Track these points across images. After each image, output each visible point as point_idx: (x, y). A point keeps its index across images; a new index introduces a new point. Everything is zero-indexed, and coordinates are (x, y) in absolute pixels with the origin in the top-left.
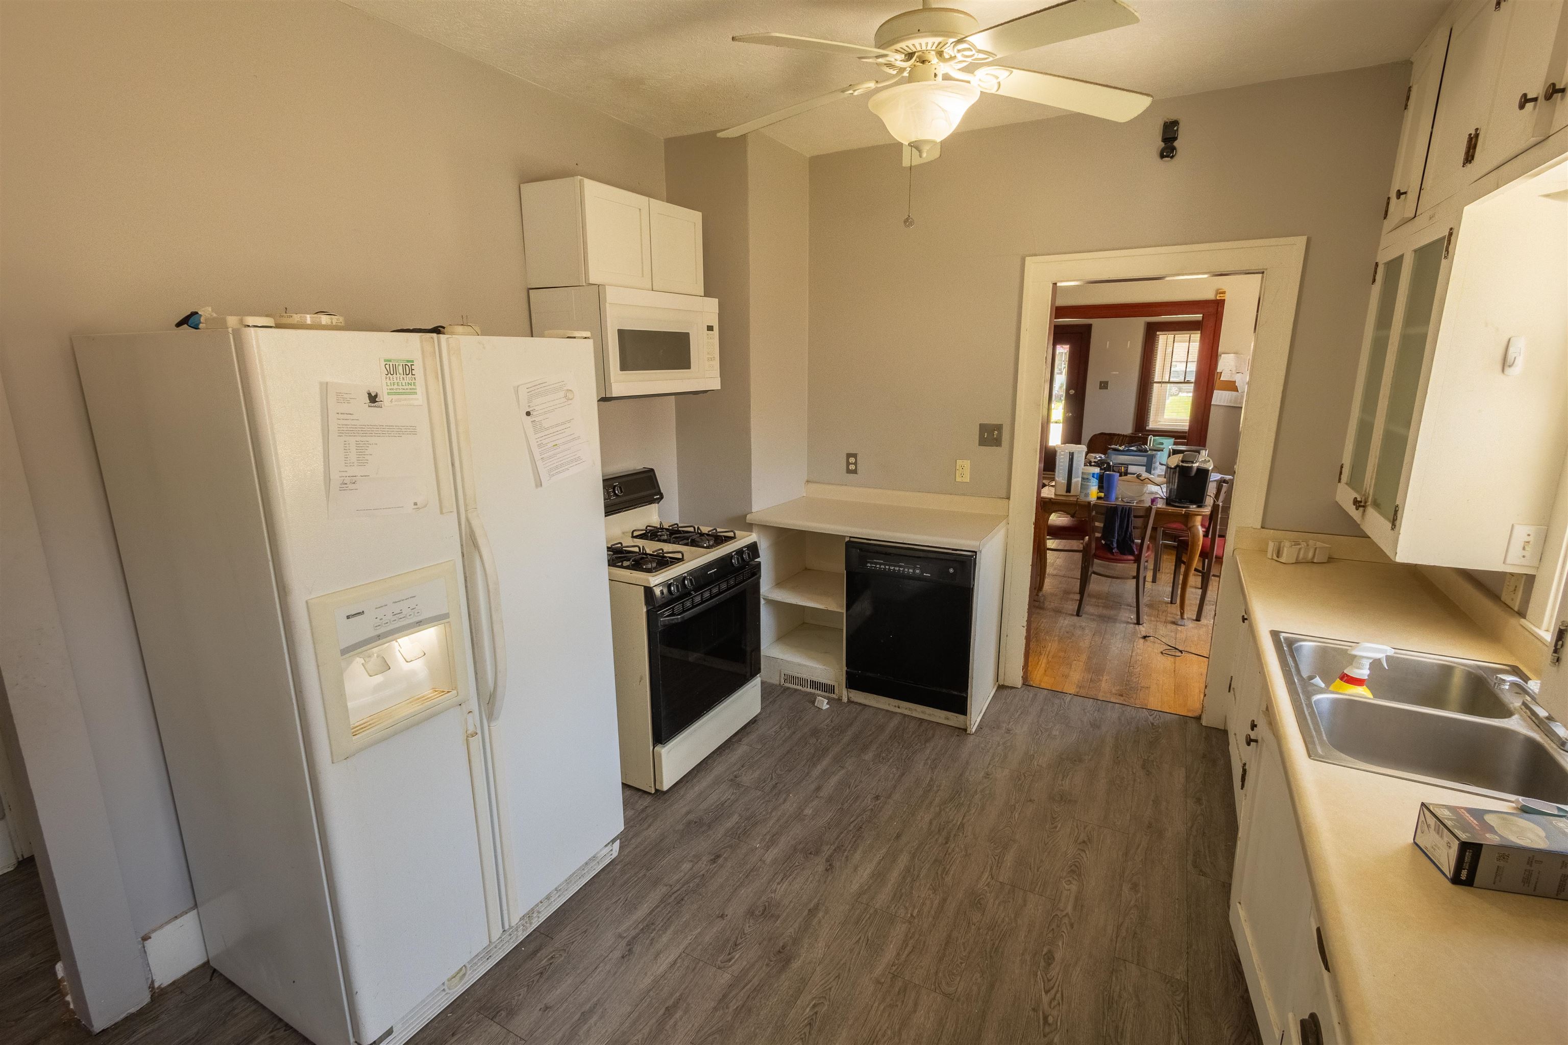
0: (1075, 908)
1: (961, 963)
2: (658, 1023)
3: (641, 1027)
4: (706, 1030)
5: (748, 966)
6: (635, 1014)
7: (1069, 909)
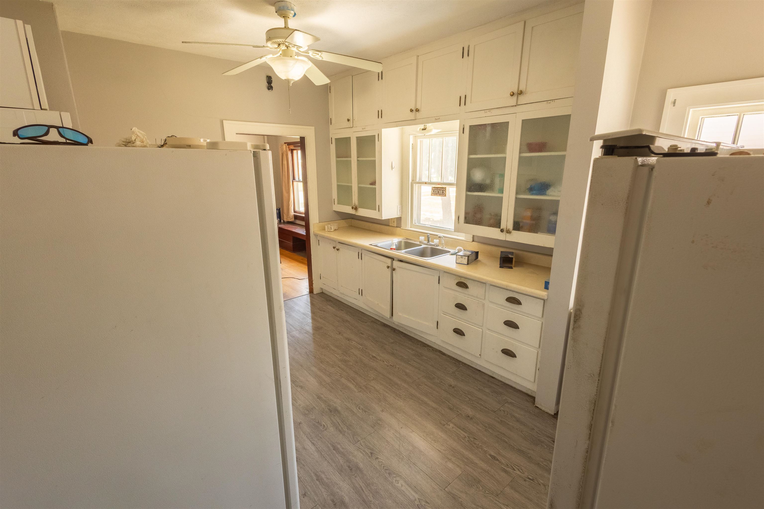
0: (361, 346)
1: (365, 373)
2: (339, 454)
3: (337, 460)
4: (351, 439)
5: (331, 421)
6: (330, 461)
7: (361, 347)
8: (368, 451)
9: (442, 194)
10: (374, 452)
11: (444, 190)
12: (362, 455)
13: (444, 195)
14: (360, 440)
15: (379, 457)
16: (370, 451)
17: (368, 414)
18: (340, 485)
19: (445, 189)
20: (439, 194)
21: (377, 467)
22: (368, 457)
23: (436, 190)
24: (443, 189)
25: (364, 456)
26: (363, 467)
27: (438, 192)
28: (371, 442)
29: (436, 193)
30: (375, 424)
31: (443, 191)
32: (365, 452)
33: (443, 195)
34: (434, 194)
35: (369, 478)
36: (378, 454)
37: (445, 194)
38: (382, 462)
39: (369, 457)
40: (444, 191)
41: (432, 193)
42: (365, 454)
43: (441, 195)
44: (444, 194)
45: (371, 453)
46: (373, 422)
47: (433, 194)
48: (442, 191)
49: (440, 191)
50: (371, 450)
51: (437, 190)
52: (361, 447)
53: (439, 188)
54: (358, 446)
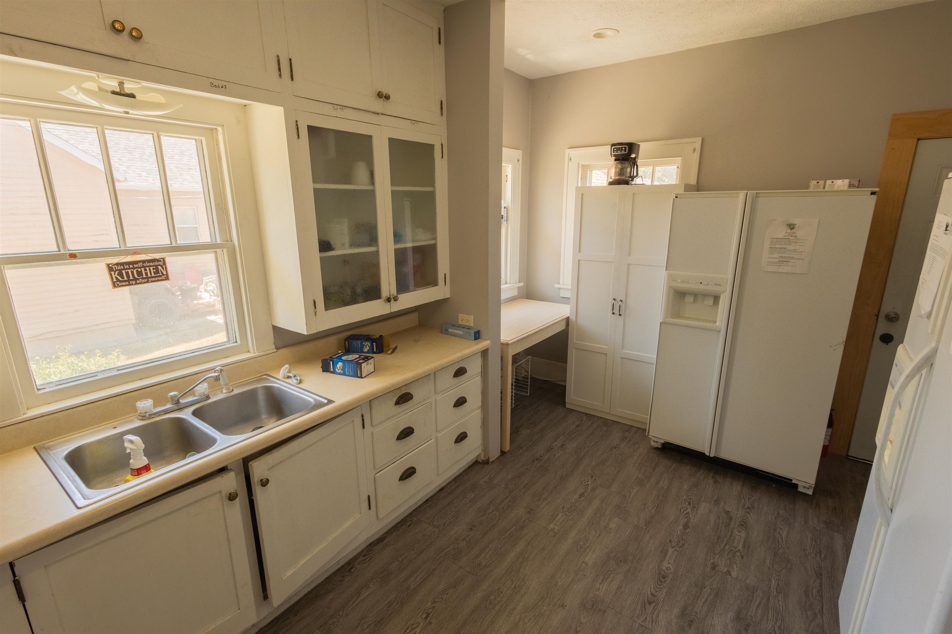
8: (650, 609)
9: (153, 275)
10: (646, 601)
11: (160, 265)
12: (661, 615)
13: (163, 277)
14: (637, 625)
15: (649, 593)
16: (648, 606)
17: (580, 627)
18: (721, 628)
19: (161, 263)
20: (143, 278)
21: (665, 591)
22: (659, 606)
23: (129, 271)
24: (156, 263)
25: (660, 611)
26: (678, 608)
27: (140, 273)
28: (632, 608)
29: (131, 278)
30: (596, 611)
31: (157, 269)
32: (653, 611)
33: (159, 278)
34: (125, 281)
35: (686, 597)
36: (646, 595)
37: (165, 273)
38: (654, 588)
39: (657, 604)
40: (160, 267)
41: (115, 280)
42: (657, 611)
43: (153, 279)
44: (163, 274)
45: (650, 603)
46: (593, 613)
47: (121, 282)
48: (151, 268)
49: (145, 270)
50: (645, 605)
51: (134, 268)
52: (648, 618)
53: (140, 261)
54: (650, 624)
